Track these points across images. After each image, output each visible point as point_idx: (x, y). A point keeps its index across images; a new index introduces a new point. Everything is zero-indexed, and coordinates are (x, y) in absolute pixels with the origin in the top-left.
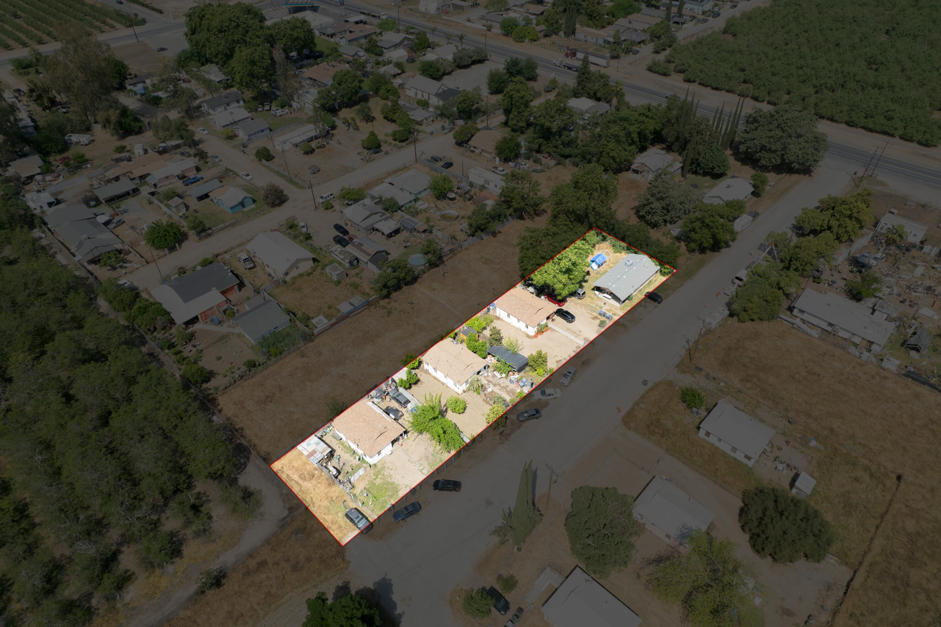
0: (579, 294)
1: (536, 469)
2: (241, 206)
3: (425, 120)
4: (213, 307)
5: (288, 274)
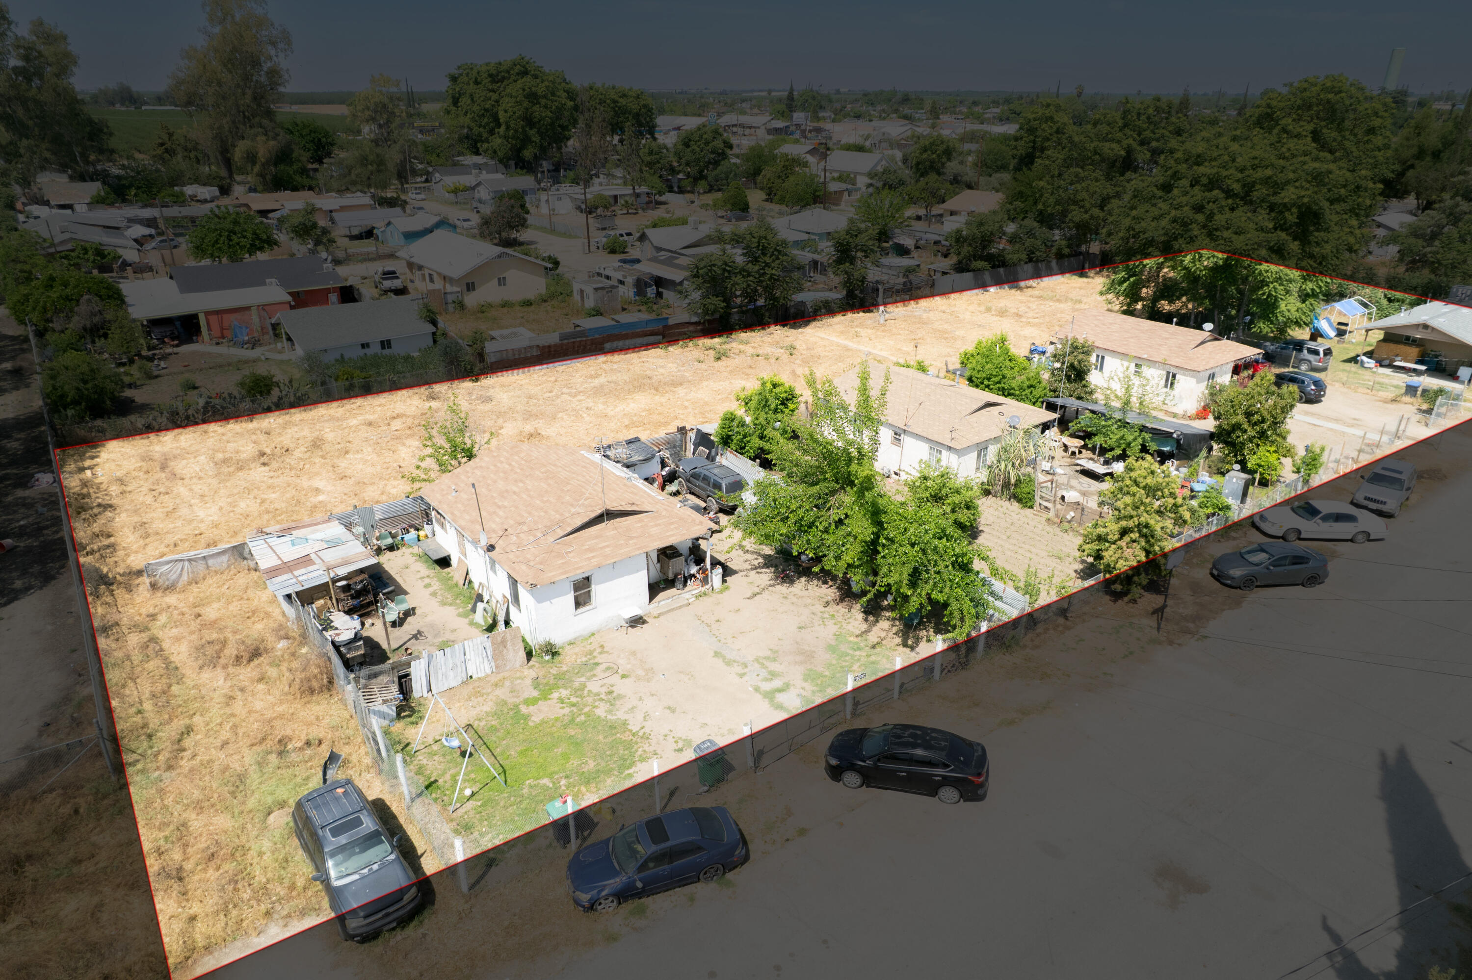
3: (846, 194)
4: (248, 308)
5: (474, 289)
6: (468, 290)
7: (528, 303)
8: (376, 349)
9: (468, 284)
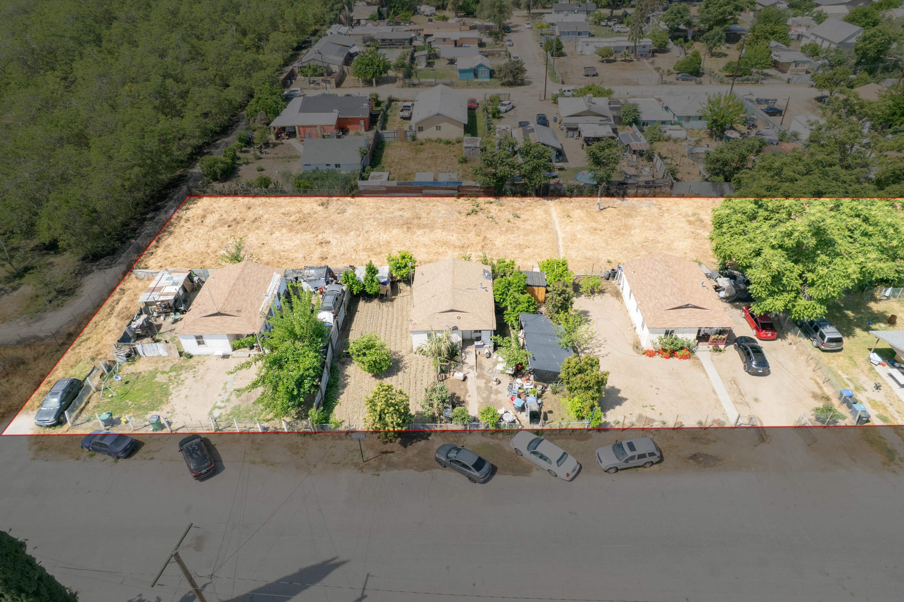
0: (822, 336)
1: (343, 563)
2: (472, 74)
3: (793, 65)
4: (316, 126)
5: (422, 130)
6: (419, 130)
7: (448, 143)
8: (333, 167)
9: (419, 128)
